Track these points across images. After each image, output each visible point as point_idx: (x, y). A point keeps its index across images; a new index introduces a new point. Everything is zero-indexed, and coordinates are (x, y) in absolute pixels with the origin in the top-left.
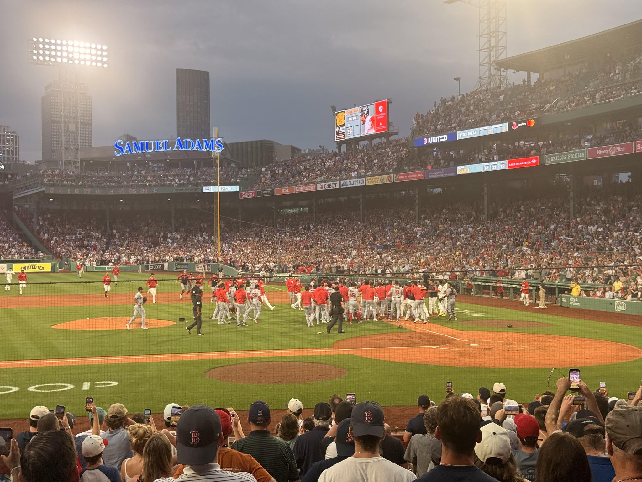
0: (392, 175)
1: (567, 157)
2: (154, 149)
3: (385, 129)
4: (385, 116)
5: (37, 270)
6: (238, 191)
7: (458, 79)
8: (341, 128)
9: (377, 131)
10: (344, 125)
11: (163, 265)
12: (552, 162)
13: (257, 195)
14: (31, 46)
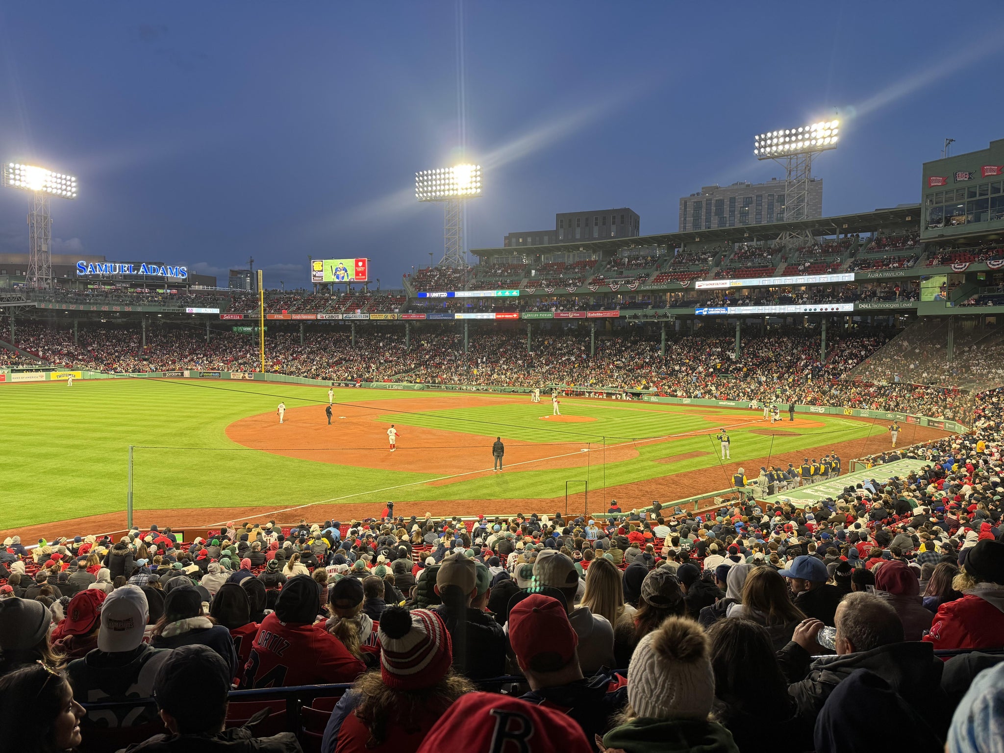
0: (396, 315)
1: (538, 315)
2: (119, 271)
3: (363, 279)
4: (365, 270)
6: (218, 313)
7: (431, 254)
8: (319, 273)
10: (322, 271)
11: (183, 373)
12: (528, 317)
13: (243, 317)
14: (8, 171)
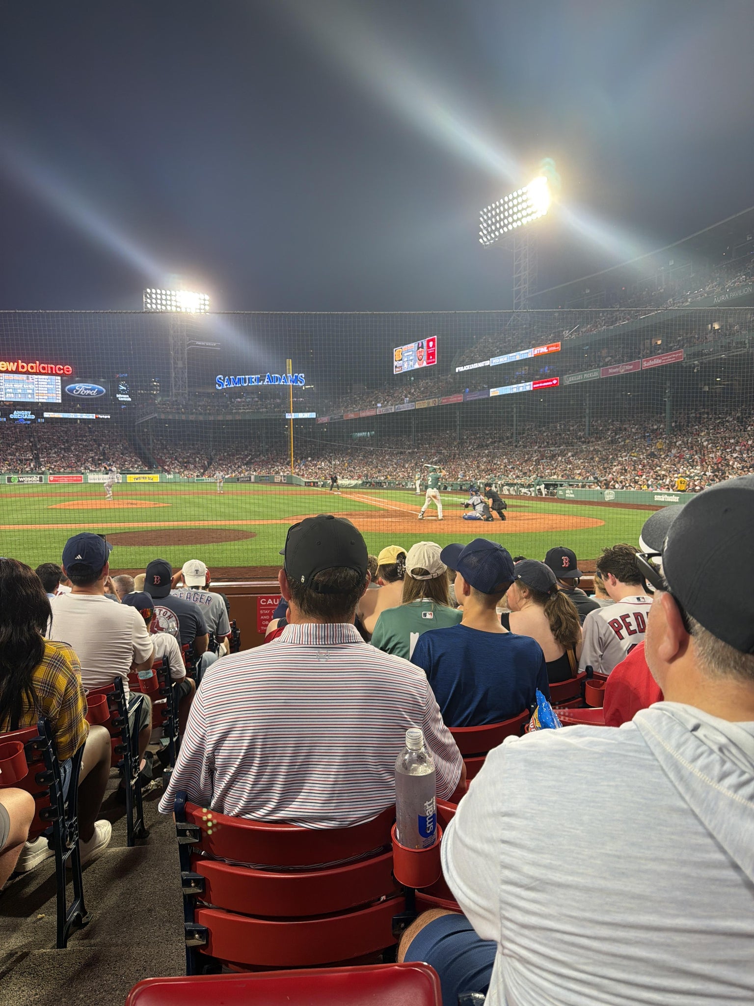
0: (437, 399)
1: (583, 377)
2: (249, 383)
3: (434, 362)
4: (434, 350)
5: (147, 481)
6: (315, 417)
8: (399, 362)
9: (428, 363)
10: (401, 360)
11: (250, 477)
12: (570, 382)
14: (146, 296)
